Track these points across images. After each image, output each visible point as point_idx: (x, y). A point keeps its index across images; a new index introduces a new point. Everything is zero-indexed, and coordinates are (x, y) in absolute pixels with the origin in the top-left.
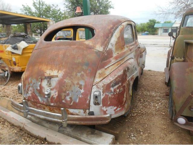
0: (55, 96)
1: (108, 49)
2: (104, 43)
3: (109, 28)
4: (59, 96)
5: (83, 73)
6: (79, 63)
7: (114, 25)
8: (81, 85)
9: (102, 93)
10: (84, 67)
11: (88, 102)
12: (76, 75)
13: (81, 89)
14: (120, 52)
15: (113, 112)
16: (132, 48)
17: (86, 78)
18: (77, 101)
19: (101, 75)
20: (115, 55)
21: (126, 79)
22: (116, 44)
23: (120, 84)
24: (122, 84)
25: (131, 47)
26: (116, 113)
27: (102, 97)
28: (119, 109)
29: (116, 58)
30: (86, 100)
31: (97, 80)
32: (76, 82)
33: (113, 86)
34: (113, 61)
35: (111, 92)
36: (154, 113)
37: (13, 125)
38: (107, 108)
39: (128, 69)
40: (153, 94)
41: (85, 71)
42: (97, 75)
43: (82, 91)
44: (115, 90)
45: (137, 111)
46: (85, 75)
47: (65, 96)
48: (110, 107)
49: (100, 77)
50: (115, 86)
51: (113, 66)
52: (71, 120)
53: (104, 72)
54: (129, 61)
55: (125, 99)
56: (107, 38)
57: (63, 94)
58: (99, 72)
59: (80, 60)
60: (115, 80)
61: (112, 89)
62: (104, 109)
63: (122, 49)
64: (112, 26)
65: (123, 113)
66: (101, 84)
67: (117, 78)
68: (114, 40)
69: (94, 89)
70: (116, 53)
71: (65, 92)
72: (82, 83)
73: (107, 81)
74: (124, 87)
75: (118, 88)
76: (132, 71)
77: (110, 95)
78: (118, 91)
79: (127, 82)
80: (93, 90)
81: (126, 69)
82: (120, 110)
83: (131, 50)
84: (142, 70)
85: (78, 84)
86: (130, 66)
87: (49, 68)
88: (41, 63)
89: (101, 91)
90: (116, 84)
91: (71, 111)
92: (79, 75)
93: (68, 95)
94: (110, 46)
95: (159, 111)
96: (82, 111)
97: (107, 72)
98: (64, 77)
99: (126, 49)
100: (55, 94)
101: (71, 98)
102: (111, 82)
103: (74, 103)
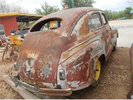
0: (33, 73)
1: (72, 35)
2: (68, 30)
3: (74, 18)
4: (36, 73)
5: (51, 55)
6: (49, 47)
7: (79, 15)
8: (50, 65)
9: (66, 71)
10: (52, 51)
11: (55, 77)
12: (46, 57)
13: (50, 67)
14: (84, 36)
15: (77, 86)
16: (99, 32)
17: (53, 59)
18: (48, 77)
19: (65, 56)
20: (79, 39)
21: (89, 58)
22: (80, 30)
23: (82, 63)
24: (84, 63)
25: (97, 31)
26: (80, 86)
27: (66, 74)
28: (82, 83)
29: (80, 41)
30: (54, 76)
31: (62, 60)
32: (46, 62)
33: (75, 65)
34: (77, 44)
35: (74, 69)
36: (120, 84)
37: (14, 91)
38: (71, 83)
39: (91, 49)
40: (122, 67)
41: (53, 54)
42: (62, 56)
43: (51, 69)
44: (77, 68)
45: (105, 82)
46: (52, 56)
47: (40, 73)
48: (73, 82)
49: (64, 58)
50: (77, 64)
51: (76, 48)
52: (42, 92)
53: (67, 53)
54: (94, 43)
55: (88, 75)
56: (71, 26)
57: (38, 71)
58: (64, 53)
59: (49, 45)
60: (77, 59)
61: (75, 67)
62: (69, 83)
63: (87, 33)
64: (77, 16)
65: (87, 85)
66: (65, 64)
67: (79, 58)
68: (78, 27)
69: (60, 67)
70: (80, 37)
71: (39, 70)
72: (50, 63)
73: (70, 61)
74: (87, 64)
75: (80, 66)
76: (96, 50)
77: (73, 72)
78: (80, 68)
79: (91, 60)
80: (59, 69)
81: (90, 50)
82: (84, 84)
83: (96, 34)
84: (115, 47)
85: (48, 63)
86: (93, 47)
87: (30, 52)
88: (26, 48)
89: (65, 69)
90: (78, 63)
91: (45, 84)
92: (48, 56)
93: (41, 72)
94: (74, 32)
95: (124, 82)
96: (52, 84)
97: (71, 53)
98: (39, 58)
99: (91, 33)
100: (33, 71)
101: (43, 74)
102: (73, 62)
103: (46, 78)
